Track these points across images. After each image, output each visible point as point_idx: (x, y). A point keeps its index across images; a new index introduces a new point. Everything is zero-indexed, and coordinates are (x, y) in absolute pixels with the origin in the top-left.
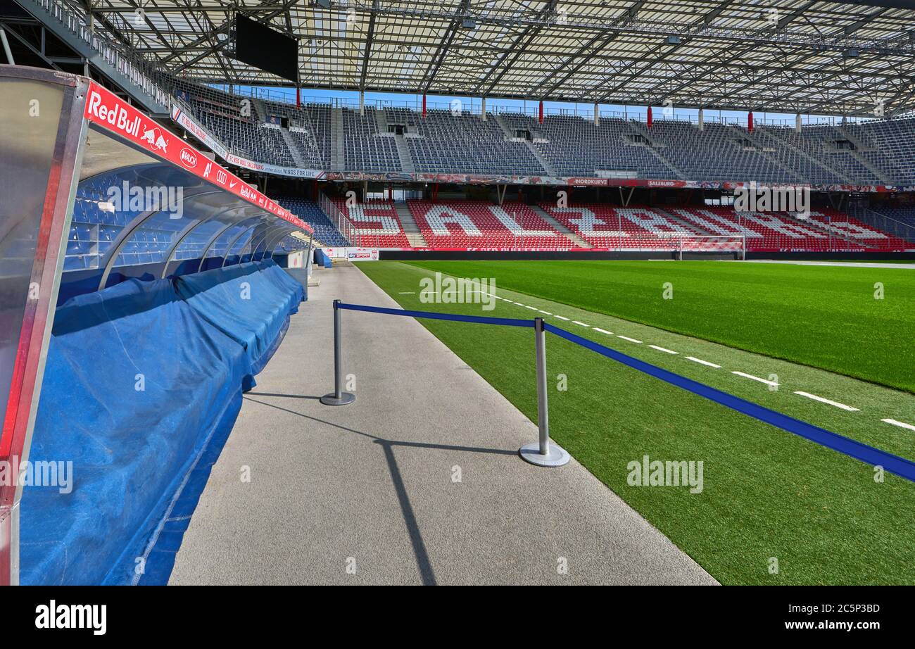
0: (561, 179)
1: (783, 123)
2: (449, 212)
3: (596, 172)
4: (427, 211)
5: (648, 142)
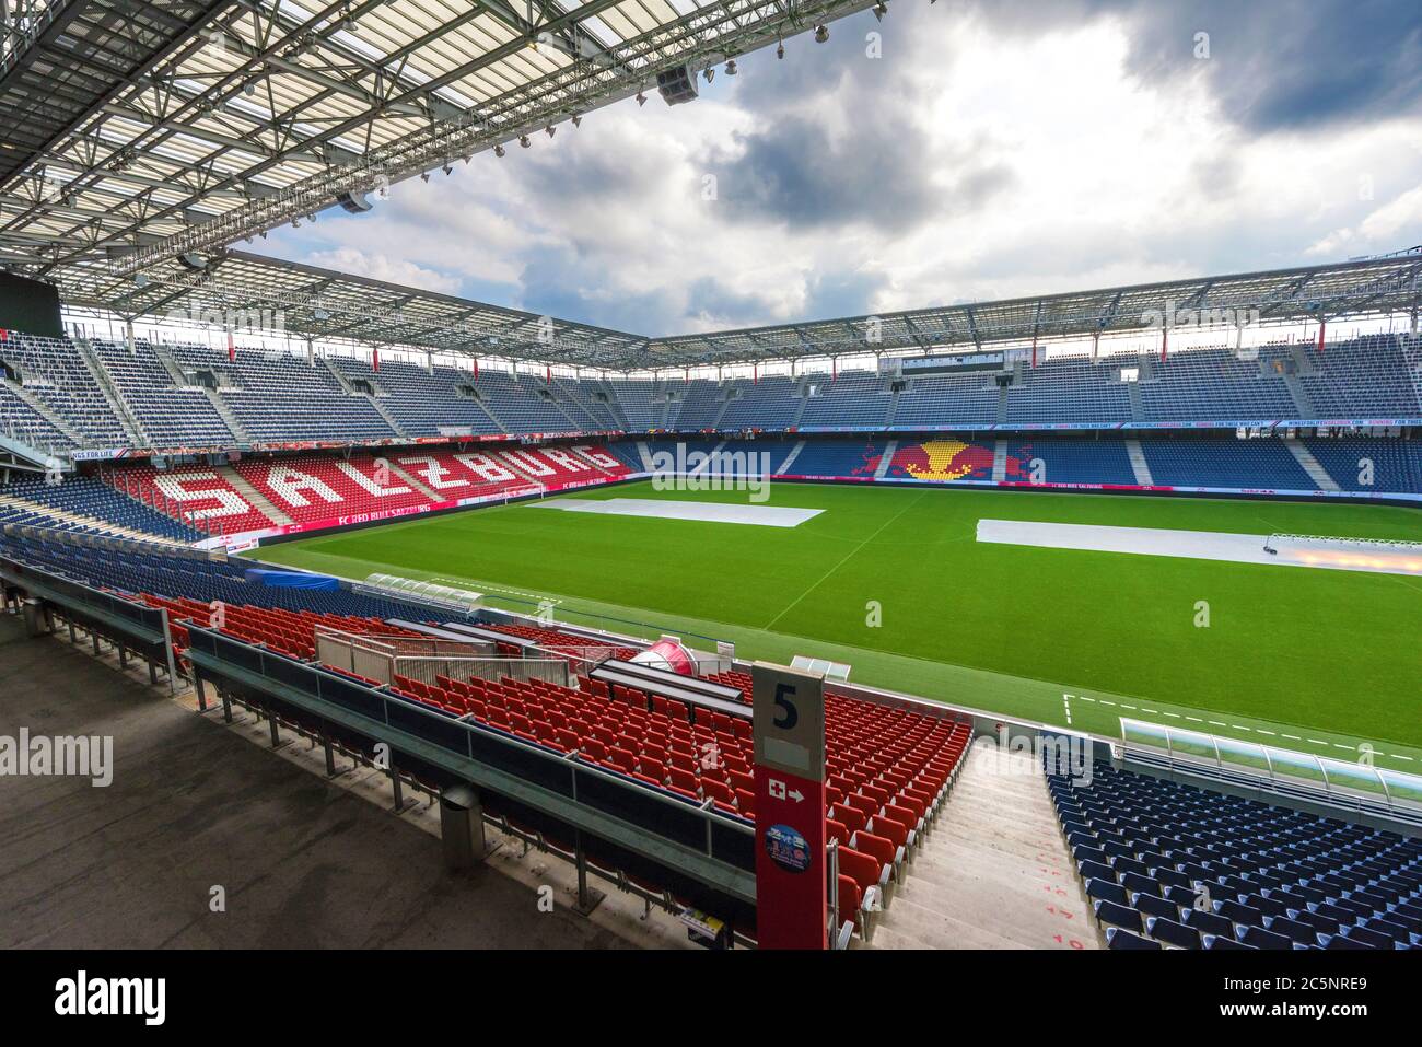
0: (410, 440)
1: (569, 375)
2: (293, 475)
3: (439, 429)
4: (266, 475)
5: (477, 395)
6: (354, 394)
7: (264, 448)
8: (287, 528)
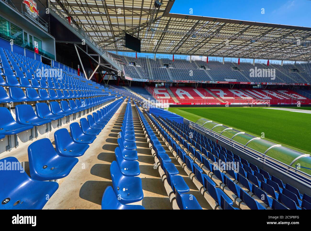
0: (215, 82)
1: (277, 63)
2: (182, 91)
3: (225, 79)
4: (176, 91)
5: (239, 70)
6: (200, 69)
7: (176, 81)
8: (177, 103)
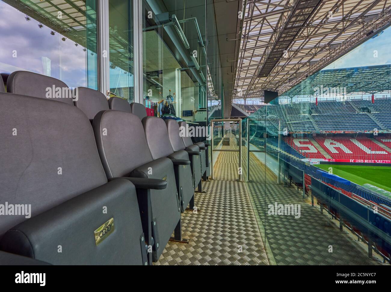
0: (388, 131)
2: (333, 142)
4: (324, 142)
6: (361, 113)
7: (324, 132)
8: (329, 160)
